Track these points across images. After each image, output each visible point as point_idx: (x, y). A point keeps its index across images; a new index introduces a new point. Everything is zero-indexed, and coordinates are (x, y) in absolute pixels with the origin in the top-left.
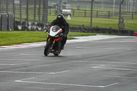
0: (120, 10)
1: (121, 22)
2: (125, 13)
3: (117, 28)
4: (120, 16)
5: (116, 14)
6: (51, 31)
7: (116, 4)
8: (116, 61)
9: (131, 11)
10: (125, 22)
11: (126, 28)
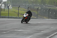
6: (24, 15)
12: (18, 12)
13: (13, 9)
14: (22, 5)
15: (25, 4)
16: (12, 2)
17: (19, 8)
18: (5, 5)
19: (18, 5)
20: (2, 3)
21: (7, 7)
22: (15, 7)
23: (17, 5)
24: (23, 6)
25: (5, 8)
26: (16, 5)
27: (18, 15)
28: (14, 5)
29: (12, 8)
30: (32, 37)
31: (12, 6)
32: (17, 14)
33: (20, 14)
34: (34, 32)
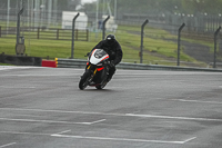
0: (18, 25)
1: (20, 44)
2: (26, 29)
3: (13, 53)
4: (18, 34)
5: (11, 31)
7: (11, 15)
8: (12, 106)
9: (36, 25)
10: (26, 43)
11: (29, 53)
12: (142, 46)
13: (119, 32)
14: (155, 18)
15: (169, 13)
16: (118, 5)
17: (143, 27)
18: (91, 17)
19: (141, 17)
20: (78, 7)
21: (100, 23)
22: (128, 26)
23: (136, 17)
24: (162, 19)
25: (91, 30)
26: (131, 17)
27: (141, 55)
28: (125, 17)
29: (116, 26)
30: (193, 143)
31: (116, 19)
32: (138, 52)
33: (147, 51)
34: (202, 122)
